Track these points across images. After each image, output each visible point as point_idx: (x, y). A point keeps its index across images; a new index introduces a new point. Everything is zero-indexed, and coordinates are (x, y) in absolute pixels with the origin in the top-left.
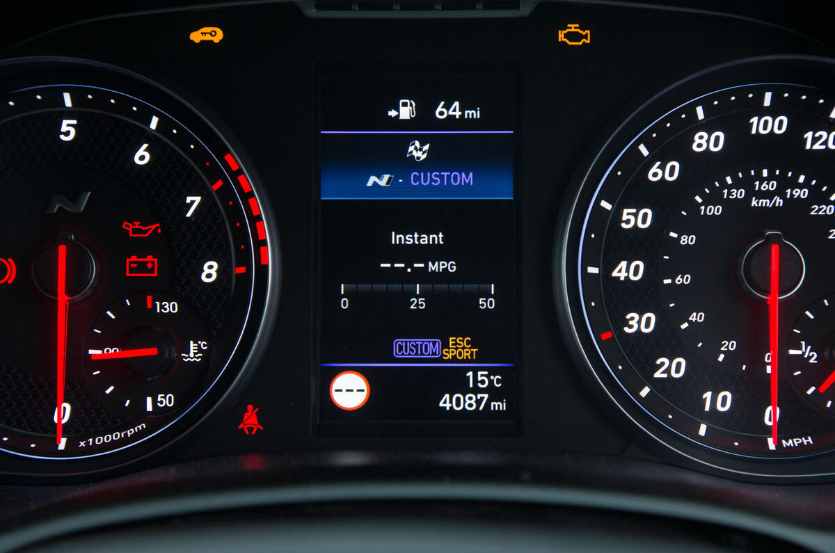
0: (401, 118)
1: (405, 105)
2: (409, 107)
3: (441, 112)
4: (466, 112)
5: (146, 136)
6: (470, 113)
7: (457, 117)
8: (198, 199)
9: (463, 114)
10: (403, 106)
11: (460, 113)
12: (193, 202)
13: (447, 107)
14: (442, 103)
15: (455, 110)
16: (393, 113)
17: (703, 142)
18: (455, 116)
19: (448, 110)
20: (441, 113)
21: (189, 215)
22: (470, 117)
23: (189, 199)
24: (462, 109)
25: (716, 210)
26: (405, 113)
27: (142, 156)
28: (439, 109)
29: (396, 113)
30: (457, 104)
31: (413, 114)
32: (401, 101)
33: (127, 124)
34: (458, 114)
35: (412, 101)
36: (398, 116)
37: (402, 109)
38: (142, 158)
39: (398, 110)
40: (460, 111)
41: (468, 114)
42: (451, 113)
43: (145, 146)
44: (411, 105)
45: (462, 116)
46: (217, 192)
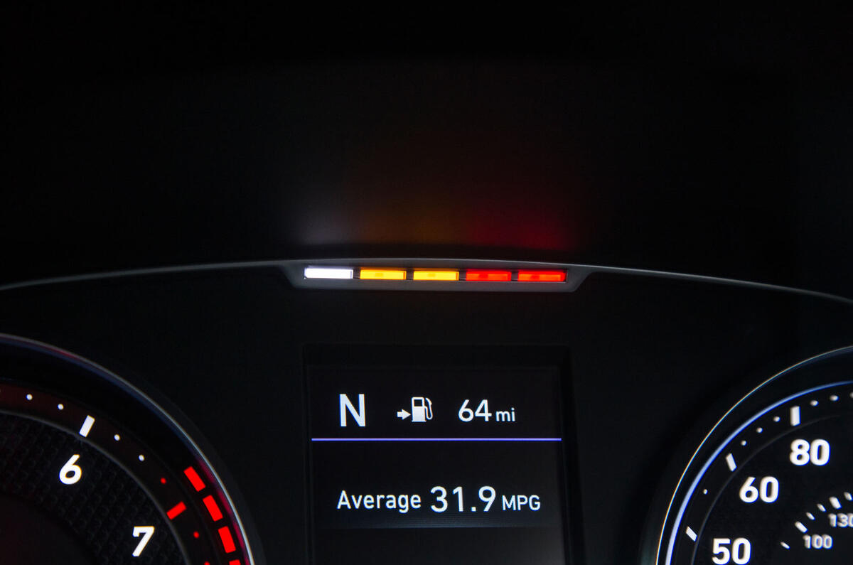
0: (414, 421)
1: (418, 403)
2: (424, 407)
3: (465, 412)
4: (498, 413)
5: (75, 445)
6: (502, 415)
7: (487, 419)
8: (149, 531)
9: (494, 416)
10: (416, 405)
11: (490, 415)
12: (142, 535)
13: (473, 406)
14: (467, 402)
15: (483, 411)
16: (403, 414)
17: (804, 452)
18: (484, 417)
19: (474, 411)
20: (466, 415)
21: (137, 553)
22: (503, 420)
23: (137, 531)
24: (492, 409)
25: (823, 542)
26: (420, 414)
27: (71, 472)
28: (463, 409)
29: (408, 415)
30: (485, 403)
31: (430, 416)
32: (413, 399)
33: (48, 428)
34: (487, 415)
35: (427, 399)
36: (410, 418)
37: (414, 409)
38: (70, 474)
39: (410, 410)
40: (489, 412)
41: (500, 415)
42: (478, 414)
43: (75, 457)
44: (427, 404)
45: (492, 418)
46: (175, 521)
